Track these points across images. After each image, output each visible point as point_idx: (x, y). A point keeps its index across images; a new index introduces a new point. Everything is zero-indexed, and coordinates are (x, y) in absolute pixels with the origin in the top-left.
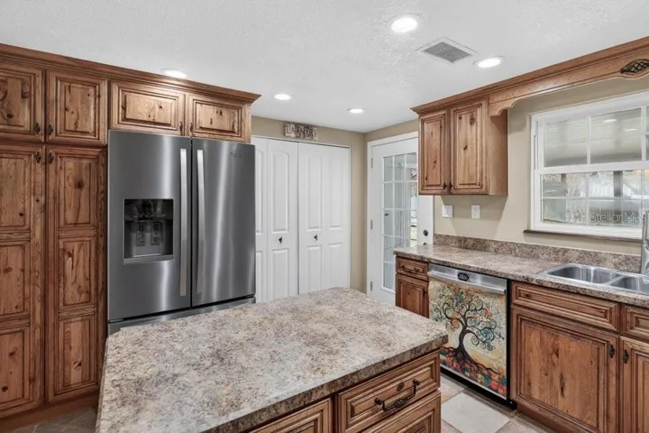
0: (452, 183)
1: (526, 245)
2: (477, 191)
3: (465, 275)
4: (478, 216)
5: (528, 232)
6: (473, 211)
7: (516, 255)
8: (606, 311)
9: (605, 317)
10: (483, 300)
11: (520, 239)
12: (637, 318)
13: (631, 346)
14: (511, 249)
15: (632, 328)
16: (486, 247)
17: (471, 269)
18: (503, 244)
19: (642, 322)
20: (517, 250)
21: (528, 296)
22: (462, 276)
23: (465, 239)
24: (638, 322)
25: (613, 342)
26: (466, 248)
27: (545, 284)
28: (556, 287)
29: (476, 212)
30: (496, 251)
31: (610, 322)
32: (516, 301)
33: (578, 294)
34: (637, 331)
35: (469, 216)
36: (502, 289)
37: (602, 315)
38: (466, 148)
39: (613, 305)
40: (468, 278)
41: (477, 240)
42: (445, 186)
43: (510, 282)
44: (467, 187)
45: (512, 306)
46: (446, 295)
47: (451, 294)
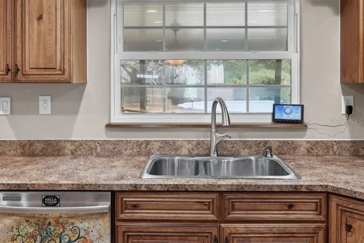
0: (20, 68)
1: (107, 142)
2: (57, 78)
3: (54, 197)
4: (49, 111)
5: (110, 126)
6: (41, 103)
7: (98, 156)
8: (209, 202)
9: (209, 209)
10: (80, 226)
11: (102, 135)
12: (233, 202)
13: (229, 231)
14: (91, 149)
15: (229, 214)
16: (59, 150)
17: (64, 188)
18: (81, 143)
19: (237, 205)
20: (99, 149)
21: (135, 207)
22: (48, 201)
23: (31, 143)
24: (233, 206)
25: (215, 232)
26: (32, 155)
27: (154, 188)
28: (166, 189)
29: (45, 105)
30: (74, 154)
31: (213, 213)
32: (122, 216)
33: (186, 191)
34: (233, 215)
35: (36, 111)
36: (105, 205)
37: (206, 207)
38: (40, 18)
39: (214, 196)
40: (58, 200)
41: (48, 143)
42: (8, 70)
43: (114, 195)
44: (42, 72)
45: (117, 223)
46: (23, 233)
47: (31, 230)
